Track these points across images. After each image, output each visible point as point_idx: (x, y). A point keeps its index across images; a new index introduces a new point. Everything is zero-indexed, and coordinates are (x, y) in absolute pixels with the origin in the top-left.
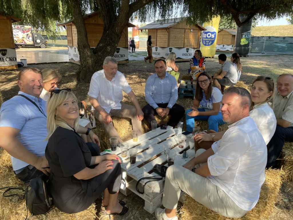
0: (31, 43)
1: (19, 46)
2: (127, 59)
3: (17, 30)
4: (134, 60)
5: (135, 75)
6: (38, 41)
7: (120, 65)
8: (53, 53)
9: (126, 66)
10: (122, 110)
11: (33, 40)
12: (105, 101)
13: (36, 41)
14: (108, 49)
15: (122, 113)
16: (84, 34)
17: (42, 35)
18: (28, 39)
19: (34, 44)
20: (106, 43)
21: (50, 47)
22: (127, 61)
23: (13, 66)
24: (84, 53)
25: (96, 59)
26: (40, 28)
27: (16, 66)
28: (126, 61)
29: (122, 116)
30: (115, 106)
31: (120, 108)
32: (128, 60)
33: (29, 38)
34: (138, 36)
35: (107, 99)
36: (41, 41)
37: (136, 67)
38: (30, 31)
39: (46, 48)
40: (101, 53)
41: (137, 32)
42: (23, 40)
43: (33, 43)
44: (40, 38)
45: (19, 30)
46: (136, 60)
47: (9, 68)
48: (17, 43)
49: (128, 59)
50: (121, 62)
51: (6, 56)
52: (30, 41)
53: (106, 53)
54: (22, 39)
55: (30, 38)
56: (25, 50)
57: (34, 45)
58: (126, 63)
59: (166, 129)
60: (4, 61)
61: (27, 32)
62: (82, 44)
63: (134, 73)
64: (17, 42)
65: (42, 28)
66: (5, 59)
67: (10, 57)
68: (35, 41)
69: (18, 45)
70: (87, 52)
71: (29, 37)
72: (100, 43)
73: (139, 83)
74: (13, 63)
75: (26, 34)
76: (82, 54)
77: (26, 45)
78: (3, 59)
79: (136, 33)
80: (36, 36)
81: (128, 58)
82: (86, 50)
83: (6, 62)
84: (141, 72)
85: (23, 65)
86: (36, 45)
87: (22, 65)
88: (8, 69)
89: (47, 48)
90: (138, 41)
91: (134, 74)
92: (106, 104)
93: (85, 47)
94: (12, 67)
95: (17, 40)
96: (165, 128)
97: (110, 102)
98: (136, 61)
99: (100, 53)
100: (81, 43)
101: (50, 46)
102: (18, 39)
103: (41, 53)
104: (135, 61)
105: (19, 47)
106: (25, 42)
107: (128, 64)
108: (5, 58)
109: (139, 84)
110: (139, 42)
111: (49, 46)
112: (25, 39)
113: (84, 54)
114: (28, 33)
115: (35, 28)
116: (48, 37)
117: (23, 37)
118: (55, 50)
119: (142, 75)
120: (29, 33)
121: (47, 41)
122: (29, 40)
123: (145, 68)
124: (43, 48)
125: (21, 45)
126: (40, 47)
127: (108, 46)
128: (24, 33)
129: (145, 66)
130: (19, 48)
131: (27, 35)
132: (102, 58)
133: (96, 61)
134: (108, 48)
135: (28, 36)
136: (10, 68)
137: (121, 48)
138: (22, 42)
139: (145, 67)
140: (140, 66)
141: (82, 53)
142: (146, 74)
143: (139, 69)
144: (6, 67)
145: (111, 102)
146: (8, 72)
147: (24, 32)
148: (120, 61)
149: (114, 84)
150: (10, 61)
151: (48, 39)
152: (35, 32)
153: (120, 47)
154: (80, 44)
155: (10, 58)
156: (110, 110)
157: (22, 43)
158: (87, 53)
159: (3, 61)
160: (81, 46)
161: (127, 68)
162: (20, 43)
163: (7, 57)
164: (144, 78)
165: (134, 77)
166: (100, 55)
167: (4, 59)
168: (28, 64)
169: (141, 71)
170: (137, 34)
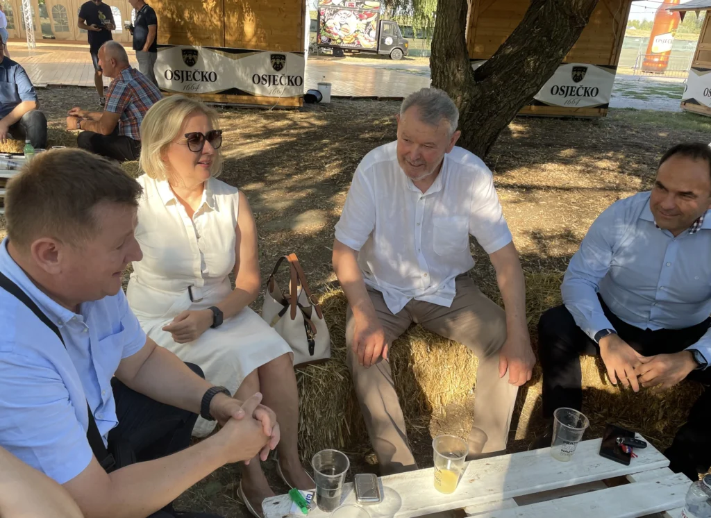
0: (372, 45)
1: (347, 52)
2: (605, 102)
3: (348, 12)
4: (631, 109)
5: (609, 158)
6: (389, 41)
7: (577, 119)
8: (411, 73)
9: (595, 125)
10: (453, 312)
11: (378, 38)
12: (394, 265)
13: (383, 41)
14: (528, 66)
15: (451, 324)
16: (455, 13)
17: (401, 27)
18: (367, 35)
19: (378, 49)
20: (525, 45)
21: (413, 58)
22: (602, 110)
23: (292, 98)
24: (446, 74)
25: (479, 96)
26: (401, 8)
27: (300, 97)
28: (597, 110)
29: (449, 335)
30: (427, 291)
31: (447, 303)
32: (606, 106)
33: (369, 34)
34: (670, 35)
35: (400, 257)
36: (393, 43)
37: (629, 132)
38: (376, 15)
39: (403, 59)
40: (501, 79)
41: (669, 24)
42: (356, 38)
43: (376, 45)
44: (394, 34)
45: (351, 11)
46: (635, 110)
47: (284, 101)
48: (342, 44)
49: (608, 104)
50: (580, 110)
51: (282, 71)
52: (370, 41)
53: (516, 77)
54: (354, 34)
55: (371, 32)
56: (354, 63)
57: (377, 52)
58: (598, 115)
59: (627, 462)
60: (276, 83)
61: (369, 16)
62: (443, 44)
63: (608, 151)
64: (342, 40)
65: (405, 8)
66: (278, 79)
67: (291, 75)
68: (382, 39)
69: (344, 49)
70: (454, 70)
71: (371, 30)
72: (507, 45)
73: (611, 189)
74: (294, 91)
75: (365, 21)
76: (438, 78)
77: (360, 51)
78: (274, 80)
79: (665, 25)
80: (386, 27)
81: (607, 100)
82: (453, 64)
83: (279, 86)
84: (637, 150)
85: (321, 98)
86: (381, 52)
87: (318, 97)
88: (282, 104)
89: (406, 61)
90: (668, 49)
91: (610, 154)
92: (397, 273)
93: (449, 56)
94: (291, 101)
95: (343, 36)
96: (624, 453)
97: (408, 272)
98: (637, 113)
99: (495, 79)
100: (441, 43)
101: (415, 56)
102: (346, 34)
103: (389, 72)
104: (632, 113)
105: (345, 54)
106: (359, 42)
107: (603, 119)
108: (280, 76)
109: (609, 193)
110: (668, 53)
111: (410, 55)
112: (360, 36)
113: (445, 76)
114: (369, 20)
115: (388, 7)
116: (415, 32)
117: (358, 31)
118: (421, 65)
119: (638, 163)
120: (372, 19)
121: (407, 42)
122: (370, 38)
123: (659, 137)
124: (396, 58)
125: (350, 50)
126: (389, 57)
127: (529, 54)
128: (361, 20)
129: (663, 131)
130: (345, 56)
131: (368, 24)
132: (498, 95)
133: (477, 101)
134: (528, 63)
135: (369, 28)
136: (285, 104)
137: (591, 68)
138: (354, 43)
139: (661, 135)
140: (644, 129)
141: (438, 75)
142: (652, 160)
143: (635, 140)
144: (278, 100)
145: (415, 272)
146: (280, 112)
147: (361, 18)
148: (578, 106)
149: (437, 204)
150: (289, 84)
151: (413, 37)
152: (386, 18)
153: (590, 63)
154: (438, 46)
155: (289, 77)
156: (404, 301)
157: (352, 46)
158: (454, 75)
159: (274, 84)
160: (439, 51)
161: (592, 133)
162: (349, 45)
163: (283, 75)
164: (639, 176)
165: (603, 164)
166: (496, 84)
167: (276, 77)
168: (332, 97)
169: (640, 148)
170: (668, 28)
